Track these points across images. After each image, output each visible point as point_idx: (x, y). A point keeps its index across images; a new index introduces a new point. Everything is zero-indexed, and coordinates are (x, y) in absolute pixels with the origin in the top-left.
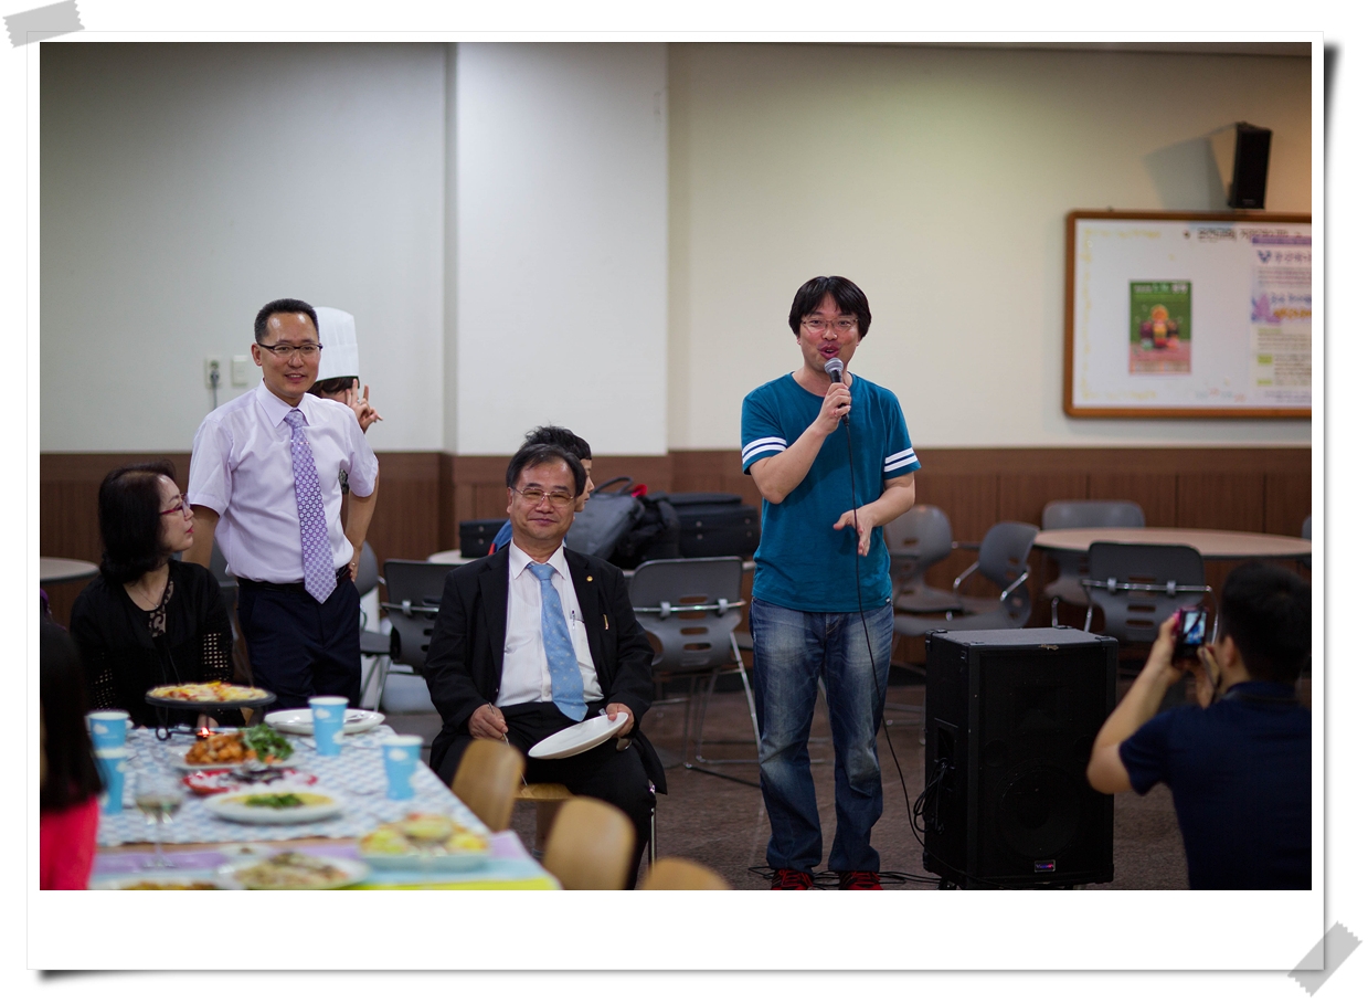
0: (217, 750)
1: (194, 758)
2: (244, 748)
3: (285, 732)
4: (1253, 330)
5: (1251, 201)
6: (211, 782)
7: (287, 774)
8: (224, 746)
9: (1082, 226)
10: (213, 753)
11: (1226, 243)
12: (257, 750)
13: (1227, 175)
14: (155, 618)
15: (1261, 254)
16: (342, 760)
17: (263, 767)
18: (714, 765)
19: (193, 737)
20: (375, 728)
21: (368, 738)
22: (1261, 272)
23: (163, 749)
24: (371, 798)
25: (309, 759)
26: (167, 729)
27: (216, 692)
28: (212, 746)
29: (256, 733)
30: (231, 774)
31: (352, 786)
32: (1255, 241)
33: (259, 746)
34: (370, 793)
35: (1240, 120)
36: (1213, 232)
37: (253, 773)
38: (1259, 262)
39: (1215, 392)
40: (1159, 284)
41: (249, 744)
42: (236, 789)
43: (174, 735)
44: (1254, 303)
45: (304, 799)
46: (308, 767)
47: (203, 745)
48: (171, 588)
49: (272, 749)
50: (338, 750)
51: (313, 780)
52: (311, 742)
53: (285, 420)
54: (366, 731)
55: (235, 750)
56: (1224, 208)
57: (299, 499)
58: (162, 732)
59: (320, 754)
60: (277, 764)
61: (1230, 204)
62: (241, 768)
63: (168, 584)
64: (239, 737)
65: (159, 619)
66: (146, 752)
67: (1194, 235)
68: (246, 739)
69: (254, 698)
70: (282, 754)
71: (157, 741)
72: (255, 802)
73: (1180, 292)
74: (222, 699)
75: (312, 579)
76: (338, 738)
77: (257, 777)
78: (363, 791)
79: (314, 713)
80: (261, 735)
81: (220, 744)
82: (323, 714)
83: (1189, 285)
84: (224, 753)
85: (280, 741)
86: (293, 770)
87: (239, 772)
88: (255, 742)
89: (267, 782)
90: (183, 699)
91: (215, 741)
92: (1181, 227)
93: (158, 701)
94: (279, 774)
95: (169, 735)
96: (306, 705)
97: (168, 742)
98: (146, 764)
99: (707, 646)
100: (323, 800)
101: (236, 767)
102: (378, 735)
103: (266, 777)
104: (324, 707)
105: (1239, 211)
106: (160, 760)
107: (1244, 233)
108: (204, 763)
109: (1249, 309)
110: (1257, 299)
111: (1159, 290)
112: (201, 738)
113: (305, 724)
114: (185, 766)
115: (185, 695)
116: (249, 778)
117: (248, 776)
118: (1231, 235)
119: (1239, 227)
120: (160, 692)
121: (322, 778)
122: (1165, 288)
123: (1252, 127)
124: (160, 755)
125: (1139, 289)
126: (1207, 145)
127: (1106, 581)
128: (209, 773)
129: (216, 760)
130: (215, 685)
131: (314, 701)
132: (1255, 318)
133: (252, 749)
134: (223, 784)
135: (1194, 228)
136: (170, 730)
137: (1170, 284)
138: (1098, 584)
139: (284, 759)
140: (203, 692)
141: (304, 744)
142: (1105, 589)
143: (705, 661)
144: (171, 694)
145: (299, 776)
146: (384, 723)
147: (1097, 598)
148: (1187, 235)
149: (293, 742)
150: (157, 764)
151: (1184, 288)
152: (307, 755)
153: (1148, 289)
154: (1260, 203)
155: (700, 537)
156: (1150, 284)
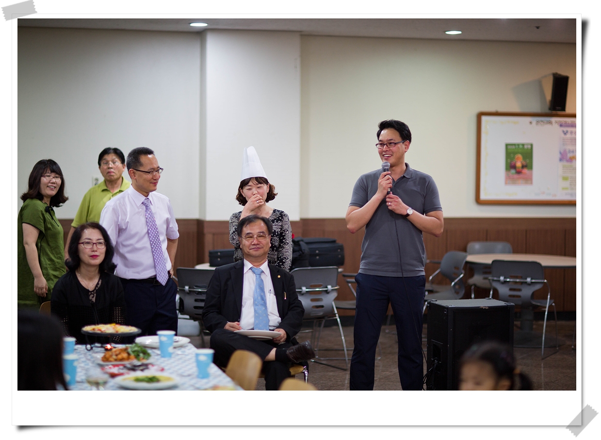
0: (117, 355)
1: (105, 359)
2: (129, 354)
3: (145, 347)
4: (560, 165)
5: (560, 108)
6: (115, 370)
7: (150, 366)
8: (120, 353)
9: (484, 119)
10: (114, 357)
11: (548, 126)
12: (135, 355)
13: (549, 96)
15: (563, 132)
16: (172, 360)
17: (139, 363)
18: (324, 360)
19: (103, 349)
20: (185, 345)
21: (183, 349)
22: (563, 139)
23: (90, 355)
24: (190, 377)
25: (158, 359)
26: (91, 345)
27: (114, 328)
28: (114, 354)
29: (134, 347)
30: (125, 367)
31: (180, 372)
32: (561, 126)
33: (136, 353)
34: (189, 375)
35: (554, 71)
36: (542, 121)
37: (135, 366)
38: (563, 135)
39: (543, 193)
40: (518, 145)
41: (131, 353)
42: (128, 373)
43: (94, 348)
44: (560, 153)
45: (161, 379)
46: (158, 363)
47: (110, 353)
49: (141, 355)
50: (170, 355)
51: (162, 370)
52: (158, 352)
53: (142, 203)
54: (181, 346)
55: (125, 355)
56: (547, 111)
57: (151, 239)
58: (89, 346)
59: (162, 357)
60: (145, 362)
61: (550, 109)
62: (130, 364)
63: (99, 281)
64: (126, 349)
65: (92, 295)
66: (82, 356)
67: (534, 123)
68: (129, 350)
69: (131, 331)
70: (146, 357)
71: (86, 351)
72: (138, 380)
73: (528, 149)
74: (117, 332)
75: (159, 275)
76: (171, 350)
77: (137, 368)
78: (185, 374)
79: (160, 338)
80: (136, 349)
81: (118, 352)
82: (164, 339)
83: (532, 145)
84: (120, 357)
85: (144, 351)
86: (153, 365)
87: (129, 366)
88: (134, 352)
89: (142, 370)
90: (99, 332)
91: (115, 351)
92: (528, 119)
93: (87, 333)
94: (145, 367)
95: (92, 348)
96: (155, 334)
97: (91, 351)
98: (83, 362)
99: (322, 306)
100: (169, 379)
101: (126, 363)
102: (187, 348)
103: (141, 368)
104: (164, 335)
105: (554, 112)
106: (89, 360)
107: (556, 122)
108: (111, 361)
109: (558, 156)
110: (562, 151)
111: (519, 147)
112: (107, 350)
113: (156, 343)
114: (102, 363)
115: (100, 330)
116: (134, 368)
117: (133, 367)
118: (550, 123)
119: (554, 119)
120: (88, 329)
121: (166, 368)
122: (521, 146)
123: (560, 75)
124: (89, 357)
125: (509, 147)
126: (540, 83)
127: (500, 277)
128: (115, 366)
129: (116, 360)
130: (113, 325)
131: (159, 333)
132: (561, 160)
133: (132, 355)
134: (121, 371)
135: (534, 120)
136: (92, 346)
137: (523, 145)
138: (495, 279)
139: (147, 359)
140: (107, 329)
141: (154, 352)
142: (499, 281)
143: (321, 314)
144: (94, 329)
145: (155, 367)
146: (190, 342)
147: (495, 285)
148: (531, 123)
149: (150, 351)
150: (88, 362)
151: (529, 147)
152: (156, 357)
153: (513, 147)
154: (564, 109)
155: (318, 257)
156: (514, 145)
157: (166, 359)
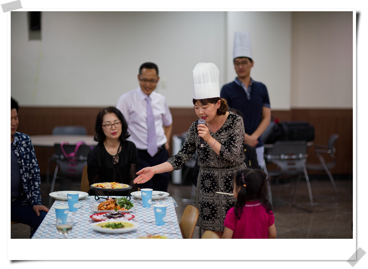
0: (107, 205)
1: (100, 208)
2: (116, 205)
6: (99, 217)
7: (126, 215)
8: (109, 204)
10: (105, 206)
14: (115, 158)
21: (163, 201)
24: (151, 224)
30: (106, 214)
37: (113, 214)
42: (105, 220)
48: (121, 148)
49: (125, 205)
53: (145, 99)
55: (112, 205)
59: (143, 207)
60: (125, 211)
63: (119, 147)
64: (114, 201)
65: (116, 158)
68: (116, 202)
69: (124, 188)
70: (128, 207)
71: (94, 200)
74: (113, 188)
76: (150, 202)
79: (142, 193)
82: (144, 194)
84: (109, 206)
85: (129, 203)
86: (128, 213)
87: (108, 214)
90: (101, 188)
94: (122, 215)
95: (99, 198)
100: (131, 225)
101: (109, 212)
104: (145, 191)
106: (91, 208)
108: (102, 210)
113: (140, 196)
116: (111, 216)
128: (101, 213)
133: (119, 205)
134: (103, 218)
139: (128, 209)
140: (108, 185)
144: (97, 186)
145: (129, 216)
146: (169, 196)
149: (134, 202)
157: (145, 209)
